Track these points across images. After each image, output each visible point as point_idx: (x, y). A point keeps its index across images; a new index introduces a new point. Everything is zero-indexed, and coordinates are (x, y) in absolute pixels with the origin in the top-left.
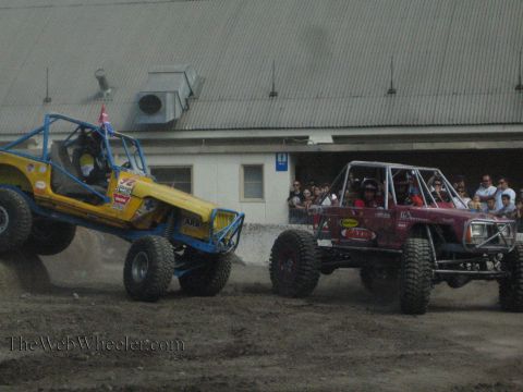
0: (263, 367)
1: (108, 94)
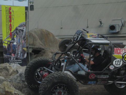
1: (102, 25)
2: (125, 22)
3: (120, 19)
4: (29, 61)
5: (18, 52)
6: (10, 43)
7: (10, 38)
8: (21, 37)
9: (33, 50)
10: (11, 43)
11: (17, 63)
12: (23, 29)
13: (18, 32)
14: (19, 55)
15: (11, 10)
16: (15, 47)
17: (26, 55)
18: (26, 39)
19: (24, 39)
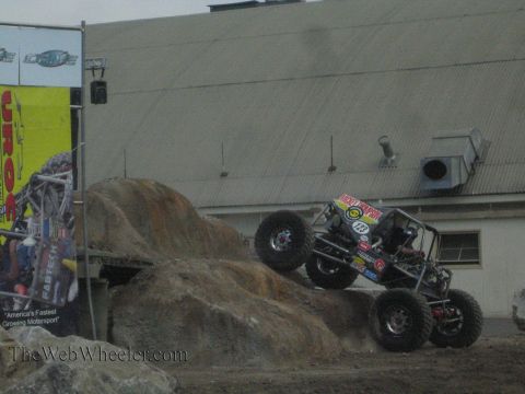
1: (392, 161)
2: (486, 145)
3: (466, 132)
4: (89, 312)
5: (41, 276)
6: (10, 238)
7: (8, 220)
8: (54, 214)
9: (105, 266)
10: (13, 242)
11: (38, 321)
12: (63, 181)
13: (39, 193)
14: (47, 288)
15: (9, 103)
16: (28, 257)
17: (74, 290)
18: (73, 222)
19: (66, 221)
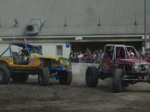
0: (62, 103)
1: (18, 25)
3: (39, 18)
